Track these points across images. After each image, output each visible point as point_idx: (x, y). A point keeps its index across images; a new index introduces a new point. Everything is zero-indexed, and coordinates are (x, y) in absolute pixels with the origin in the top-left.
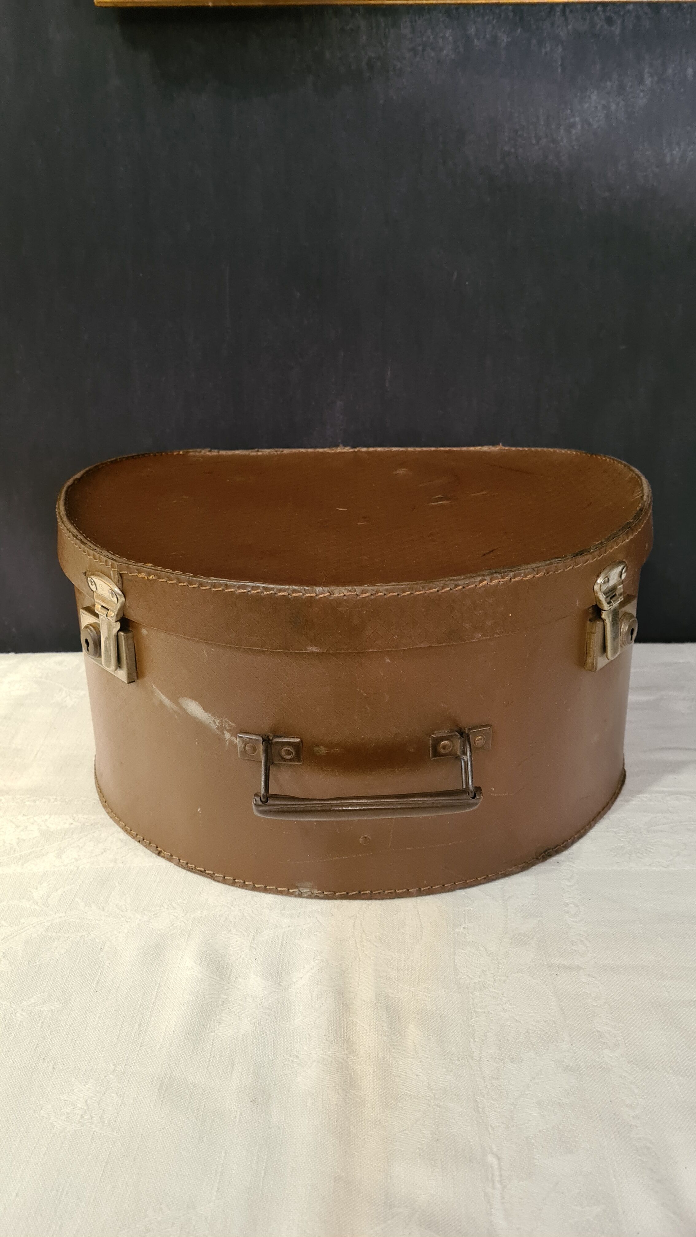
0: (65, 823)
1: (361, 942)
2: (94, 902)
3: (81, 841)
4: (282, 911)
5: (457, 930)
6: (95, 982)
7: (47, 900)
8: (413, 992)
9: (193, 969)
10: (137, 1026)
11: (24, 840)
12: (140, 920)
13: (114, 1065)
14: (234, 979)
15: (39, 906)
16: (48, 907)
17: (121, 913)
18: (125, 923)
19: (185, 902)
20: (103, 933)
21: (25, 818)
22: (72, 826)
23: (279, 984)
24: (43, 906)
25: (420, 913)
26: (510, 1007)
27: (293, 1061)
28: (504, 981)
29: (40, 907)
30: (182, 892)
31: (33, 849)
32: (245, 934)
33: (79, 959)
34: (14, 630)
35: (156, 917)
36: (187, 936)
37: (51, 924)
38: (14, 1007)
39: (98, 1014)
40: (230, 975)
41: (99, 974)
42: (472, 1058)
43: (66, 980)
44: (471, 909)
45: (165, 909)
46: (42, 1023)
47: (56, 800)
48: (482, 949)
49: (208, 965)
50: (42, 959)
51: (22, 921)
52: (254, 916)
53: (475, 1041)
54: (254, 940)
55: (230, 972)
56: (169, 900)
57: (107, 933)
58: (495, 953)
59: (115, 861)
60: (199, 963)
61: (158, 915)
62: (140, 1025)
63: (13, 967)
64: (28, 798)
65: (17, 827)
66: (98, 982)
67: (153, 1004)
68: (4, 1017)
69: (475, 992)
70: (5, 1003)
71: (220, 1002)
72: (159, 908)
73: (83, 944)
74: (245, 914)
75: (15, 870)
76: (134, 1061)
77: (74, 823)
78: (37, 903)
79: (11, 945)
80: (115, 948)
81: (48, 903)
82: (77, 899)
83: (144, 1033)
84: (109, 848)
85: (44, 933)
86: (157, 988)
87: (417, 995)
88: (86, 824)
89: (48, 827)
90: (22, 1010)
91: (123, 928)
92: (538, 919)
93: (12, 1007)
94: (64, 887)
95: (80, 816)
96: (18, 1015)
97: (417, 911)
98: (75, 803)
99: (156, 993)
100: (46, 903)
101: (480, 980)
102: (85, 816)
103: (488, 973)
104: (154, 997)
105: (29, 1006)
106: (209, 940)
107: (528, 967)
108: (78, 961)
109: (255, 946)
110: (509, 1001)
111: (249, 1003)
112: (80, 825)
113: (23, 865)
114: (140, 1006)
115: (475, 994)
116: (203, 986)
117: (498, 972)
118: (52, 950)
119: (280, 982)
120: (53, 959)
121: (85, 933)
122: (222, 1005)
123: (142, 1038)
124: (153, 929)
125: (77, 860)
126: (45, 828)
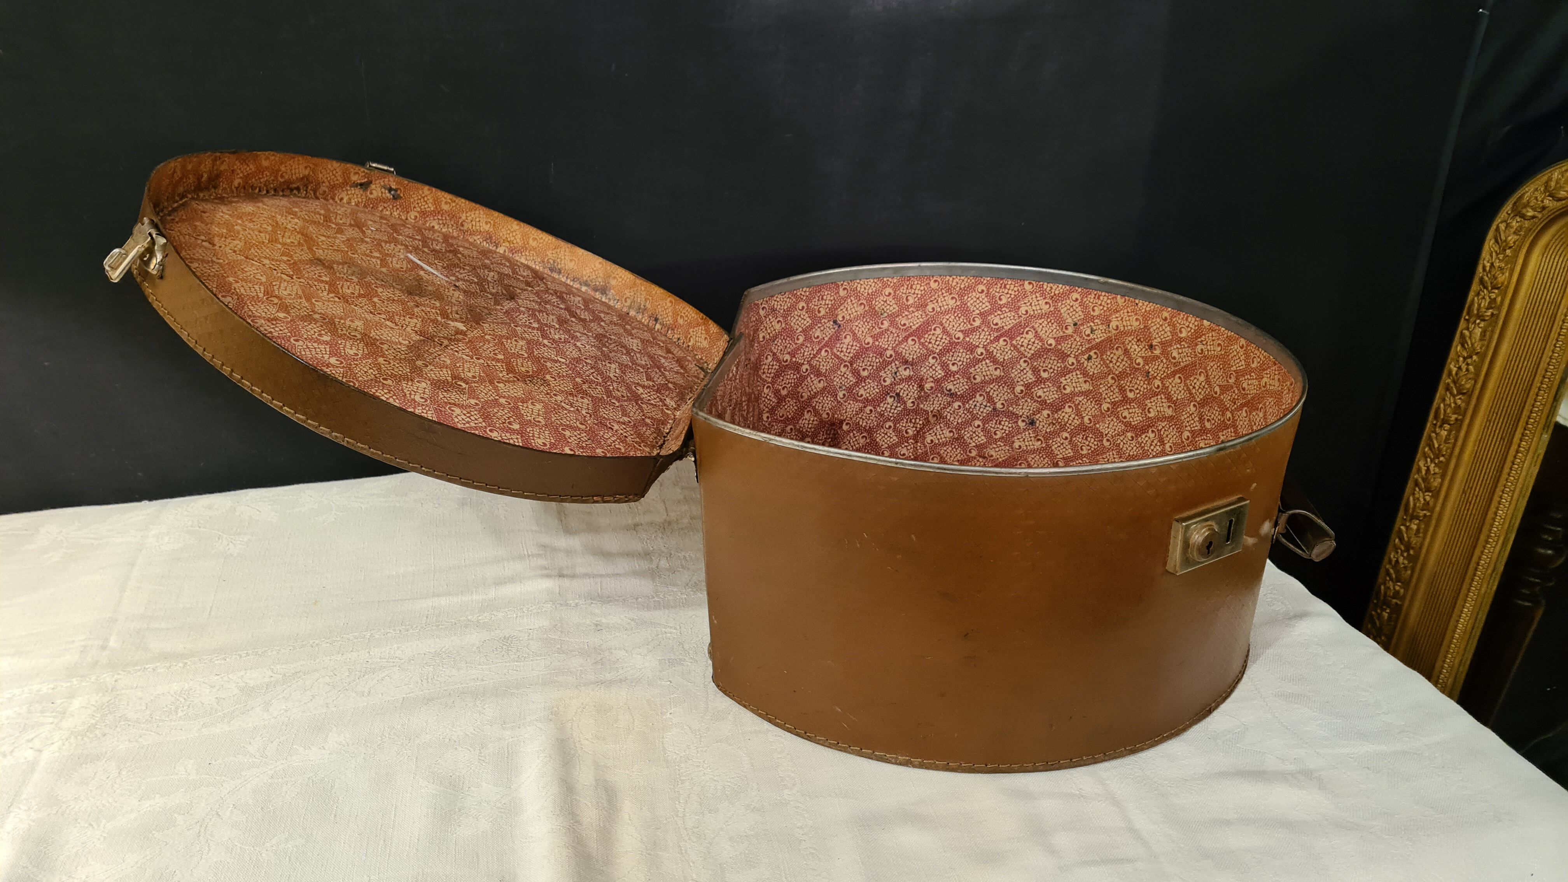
0: (264, 677)
1: (580, 741)
2: (313, 745)
3: (285, 692)
6: (333, 816)
7: (264, 752)
8: (628, 774)
10: (382, 842)
11: (224, 699)
14: (468, 790)
15: (257, 758)
16: (266, 758)
17: (344, 748)
20: (330, 771)
21: (218, 677)
22: (272, 679)
23: (510, 788)
24: (261, 758)
29: (259, 759)
31: (236, 706)
32: (471, 749)
33: (311, 798)
37: (275, 772)
38: (257, 849)
39: (343, 841)
41: (335, 808)
42: (677, 816)
43: (303, 818)
44: (676, 696)
46: (289, 857)
47: (248, 654)
48: (685, 727)
50: (275, 805)
51: (243, 773)
53: (679, 802)
54: (480, 753)
55: (464, 785)
57: (333, 769)
59: (327, 705)
60: (430, 780)
62: (384, 841)
63: (247, 815)
64: (216, 657)
65: (212, 687)
66: (335, 816)
67: (394, 821)
69: (681, 764)
70: (247, 848)
71: (457, 809)
73: (312, 784)
75: (222, 729)
77: (274, 675)
78: (255, 756)
79: (239, 797)
80: (346, 783)
81: (266, 754)
83: (390, 845)
84: (317, 694)
85: (269, 781)
86: (394, 807)
87: (631, 776)
88: (287, 675)
89: (246, 683)
94: (279, 738)
95: (278, 667)
96: (263, 855)
98: (269, 654)
99: (394, 812)
100: (264, 755)
102: (283, 667)
103: (691, 747)
104: (393, 816)
108: (311, 800)
109: (482, 758)
111: (484, 806)
112: (281, 676)
113: (229, 722)
114: (382, 826)
115: (680, 766)
116: (439, 799)
118: (283, 795)
120: (286, 803)
121: (311, 775)
122: (460, 811)
123: (389, 850)
125: (286, 711)
126: (244, 684)
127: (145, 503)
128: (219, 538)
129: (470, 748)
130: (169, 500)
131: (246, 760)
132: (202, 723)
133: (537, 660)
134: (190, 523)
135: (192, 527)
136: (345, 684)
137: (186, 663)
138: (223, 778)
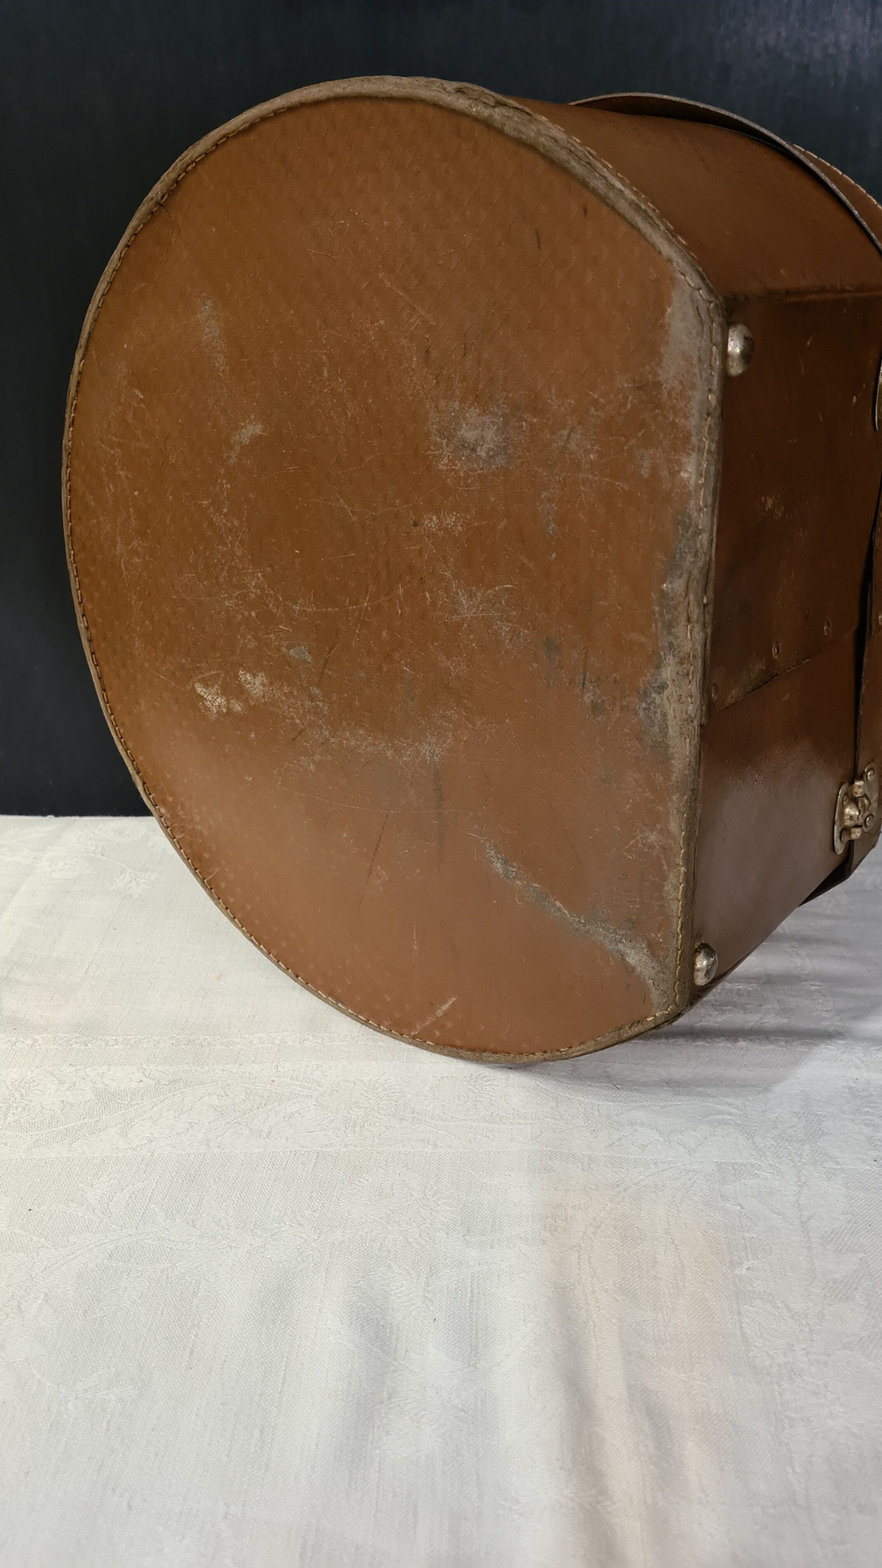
0: (132, 1080)
1: (594, 1292)
2: (178, 1211)
3: (155, 1109)
4: (466, 1237)
5: (737, 1272)
6: (187, 1352)
7: (108, 1205)
8: (684, 1382)
9: (340, 1333)
10: (257, 1433)
11: (72, 1105)
12: (250, 1245)
13: (226, 1504)
14: (404, 1354)
15: (96, 1214)
16: (109, 1217)
17: (221, 1232)
18: (229, 1249)
19: (317, 1215)
20: (195, 1265)
21: (72, 1069)
22: (141, 1085)
23: (475, 1366)
24: (102, 1216)
25: (676, 1242)
26: (841, 1410)
27: (510, 1509)
28: (826, 1364)
29: (99, 1217)
30: (311, 1197)
31: (86, 1120)
32: (414, 1274)
33: (161, 1309)
34: (51, 782)
35: (274, 1240)
36: (324, 1274)
37: (116, 1247)
38: (63, 1392)
39: (195, 1410)
40: (396, 1345)
41: (193, 1337)
43: (143, 1347)
44: (754, 1235)
45: (288, 1226)
46: (109, 1422)
47: (117, 1042)
48: (780, 1305)
49: (362, 1327)
50: (105, 1308)
51: (72, 1239)
52: (423, 1242)
53: (794, 1472)
54: (427, 1284)
55: (397, 1340)
56: (292, 1211)
57: (202, 1265)
58: (803, 1314)
59: (208, 1141)
60: (348, 1322)
61: (277, 1236)
62: (262, 1431)
63: (61, 1320)
64: (76, 1038)
65: (61, 1083)
66: (191, 1353)
67: (280, 1393)
68: (49, 1410)
69: (782, 1383)
70: (49, 1384)
71: (385, 1393)
72: (277, 1225)
73: (167, 1283)
74: (411, 1240)
75: (59, 1153)
76: (258, 1498)
77: (145, 1079)
78: (93, 1210)
79: (56, 1282)
80: (216, 1292)
81: (110, 1211)
82: (152, 1206)
83: (269, 1445)
84: (196, 1121)
85: (105, 1262)
86: (284, 1364)
87: (691, 1386)
88: (162, 1082)
89: (106, 1085)
90: (77, 1398)
91: (226, 1257)
92: (860, 1255)
93: (60, 1392)
94: (133, 1185)
95: (153, 1067)
96: (70, 1406)
97: (672, 1239)
98: (145, 1046)
99: (282, 1373)
100: (108, 1211)
101: (786, 1360)
102: (159, 1068)
103: (796, 1348)
104: (281, 1381)
105: (86, 1391)
106: (359, 1282)
107: (858, 1339)
108: (160, 1312)
109: (430, 1296)
110: (838, 1399)
111: (431, 1398)
112: (153, 1083)
113: (71, 1144)
114: (260, 1396)
115: (782, 1385)
116: (357, 1364)
117: (813, 1347)
118: (120, 1293)
119: (476, 1363)
120: (122, 1309)
121: (167, 1265)
122: (389, 1399)
123: (266, 1456)
124: (271, 1260)
125: (150, 1141)
126: (102, 1086)
127: (50, 818)
128: (122, 872)
129: (411, 1271)
130: (77, 818)
131: (80, 1215)
132: (35, 1138)
133: (519, 1124)
134: (93, 848)
135: (94, 853)
136: (238, 1114)
137: (35, 1041)
138: (43, 1240)
